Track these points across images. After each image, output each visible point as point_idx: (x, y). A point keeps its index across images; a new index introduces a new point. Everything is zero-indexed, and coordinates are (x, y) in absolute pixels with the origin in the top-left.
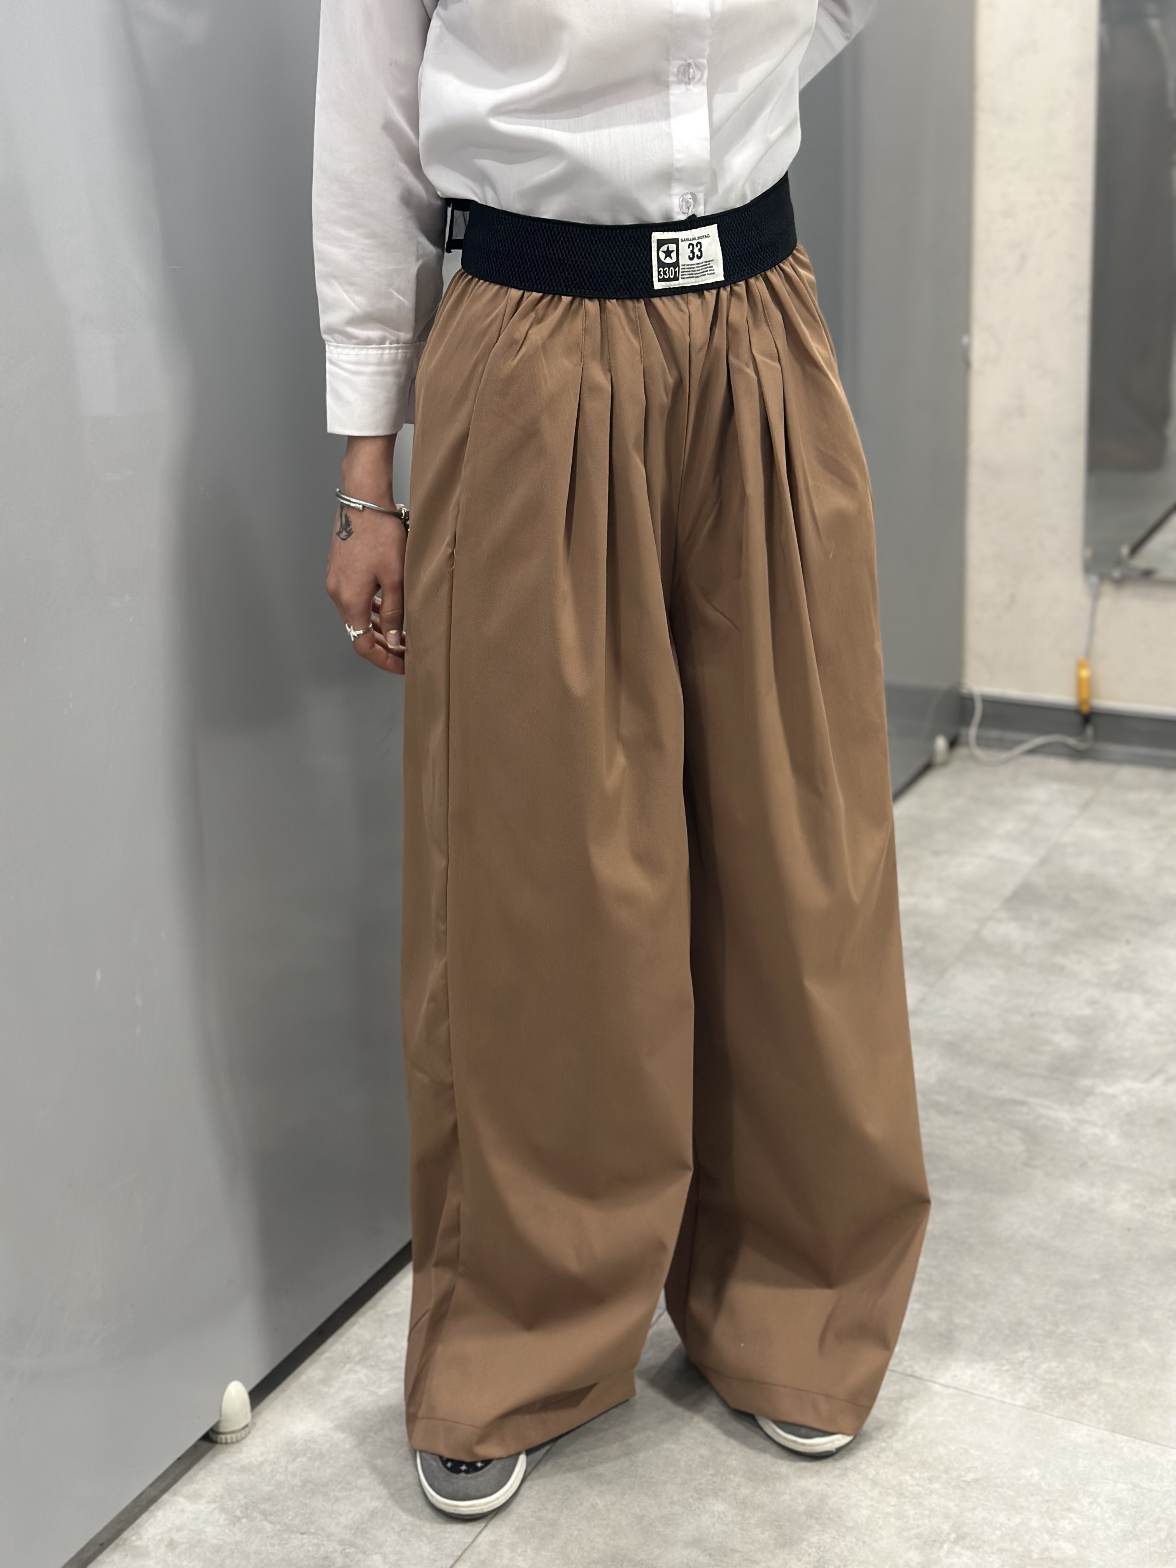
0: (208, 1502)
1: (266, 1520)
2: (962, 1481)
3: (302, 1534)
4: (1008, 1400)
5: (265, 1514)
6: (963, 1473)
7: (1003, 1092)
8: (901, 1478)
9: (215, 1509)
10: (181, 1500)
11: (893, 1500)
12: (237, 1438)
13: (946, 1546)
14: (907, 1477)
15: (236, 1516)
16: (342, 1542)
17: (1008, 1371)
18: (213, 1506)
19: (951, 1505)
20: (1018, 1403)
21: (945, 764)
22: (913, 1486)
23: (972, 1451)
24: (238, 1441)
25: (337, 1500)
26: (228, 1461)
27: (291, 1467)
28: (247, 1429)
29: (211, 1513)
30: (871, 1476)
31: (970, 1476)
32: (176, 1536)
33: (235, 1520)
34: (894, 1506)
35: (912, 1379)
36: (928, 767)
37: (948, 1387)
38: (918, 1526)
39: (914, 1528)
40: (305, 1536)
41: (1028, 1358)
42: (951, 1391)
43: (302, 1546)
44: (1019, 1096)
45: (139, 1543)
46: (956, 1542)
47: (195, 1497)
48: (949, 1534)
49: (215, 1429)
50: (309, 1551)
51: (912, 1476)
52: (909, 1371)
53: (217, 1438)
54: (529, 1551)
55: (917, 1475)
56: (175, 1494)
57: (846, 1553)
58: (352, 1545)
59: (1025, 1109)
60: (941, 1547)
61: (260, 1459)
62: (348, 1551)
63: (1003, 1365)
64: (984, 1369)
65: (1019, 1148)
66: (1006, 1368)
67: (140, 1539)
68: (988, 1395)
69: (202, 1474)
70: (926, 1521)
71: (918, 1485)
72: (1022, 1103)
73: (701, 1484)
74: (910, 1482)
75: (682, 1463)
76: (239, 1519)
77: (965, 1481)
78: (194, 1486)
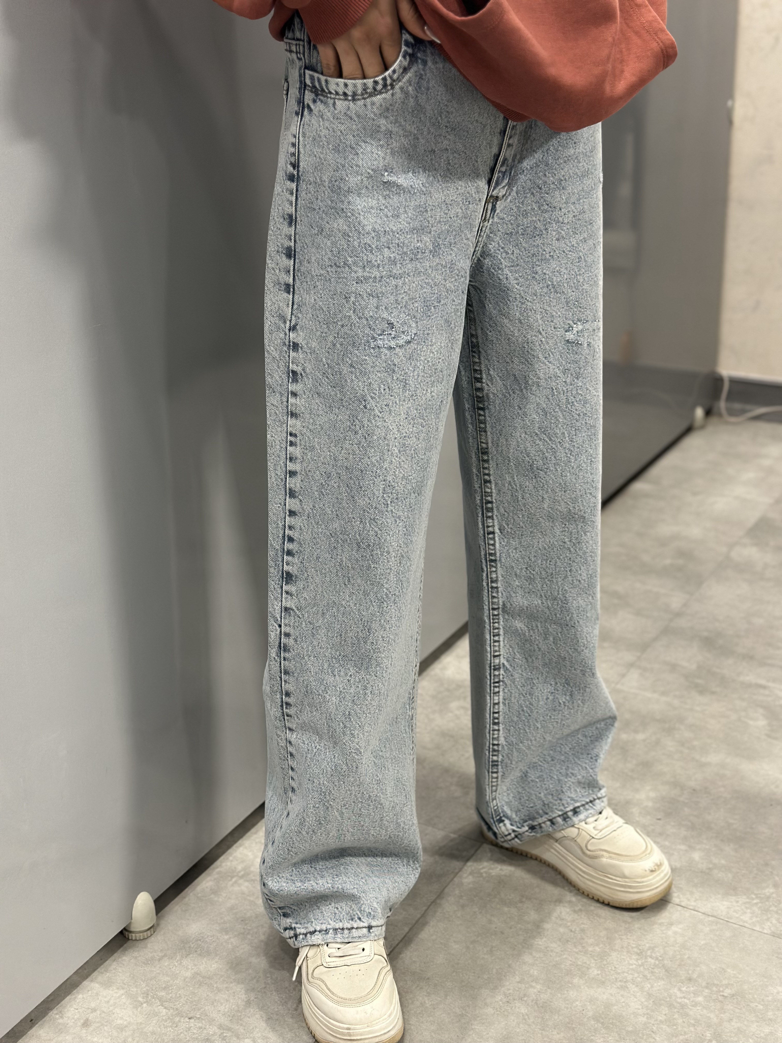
0: (118, 988)
1: (162, 1005)
2: (721, 996)
3: (190, 1019)
4: (757, 928)
5: (162, 1001)
6: (721, 989)
7: (750, 678)
9: (123, 994)
10: (97, 985)
12: (144, 936)
15: (138, 1001)
16: (220, 1027)
17: (756, 904)
18: (122, 992)
19: (712, 1016)
20: (765, 931)
21: (702, 427)
23: (729, 970)
24: (144, 939)
25: (219, 990)
29: (119, 997)
31: (727, 992)
32: (91, 1016)
33: (137, 1005)
36: (689, 430)
37: (709, 915)
38: (685, 1033)
40: (192, 1020)
41: (773, 893)
42: (711, 919)
43: (189, 1029)
44: (762, 682)
45: (60, 1021)
47: (108, 984)
49: (128, 928)
50: (194, 1034)
53: (128, 936)
58: (229, 1029)
59: (767, 692)
62: (225, 1035)
63: (753, 899)
64: (737, 902)
65: (762, 722)
66: (755, 901)
67: (62, 1017)
68: (741, 923)
69: (114, 965)
72: (764, 687)
73: (509, 989)
75: (494, 971)
76: (141, 1004)
77: (723, 996)
78: (108, 975)
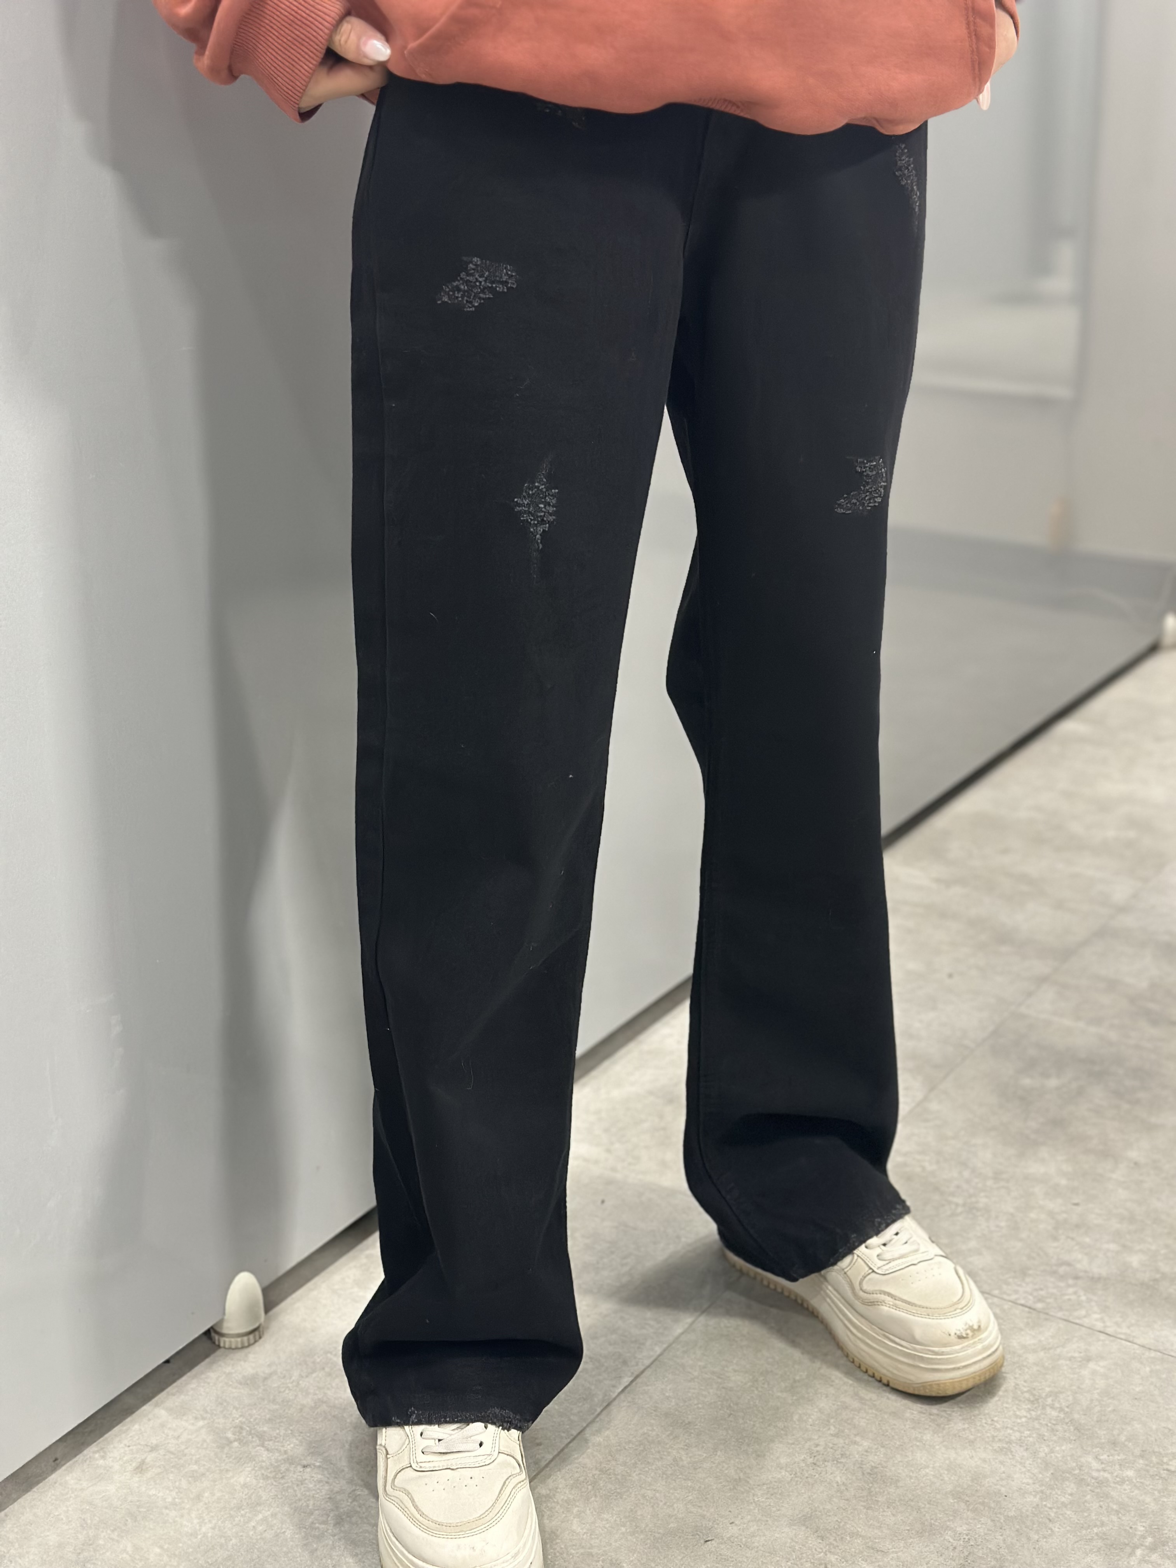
0: (196, 1418)
1: (263, 1446)
3: (305, 1467)
5: (263, 1439)
8: (1083, 1460)
9: (202, 1427)
10: (164, 1413)
11: (1071, 1487)
12: (242, 1342)
13: (1139, 1552)
14: (1090, 1459)
15: (227, 1439)
18: (201, 1423)
22: (1098, 1471)
24: (243, 1347)
26: (228, 1369)
27: (303, 1384)
28: (257, 1333)
29: (196, 1431)
30: (1042, 1455)
33: (224, 1443)
34: (1071, 1495)
35: (1102, 1337)
36: (1154, 649)
38: (1103, 1524)
39: (1095, 1526)
40: (308, 1470)
43: (302, 1482)
45: (102, 1462)
46: (1153, 1549)
47: (180, 1412)
48: (1143, 1537)
49: (218, 1329)
50: (309, 1490)
51: (1096, 1458)
52: (1099, 1325)
53: (219, 1341)
54: (588, 1512)
55: (1104, 1457)
56: (157, 1405)
57: (1003, 1551)
60: (1132, 1554)
61: (267, 1371)
67: (103, 1458)
69: (194, 1384)
70: (1114, 1518)
71: (1105, 1471)
74: (1095, 1465)
75: (796, 1417)
76: (230, 1442)
78: (182, 1397)
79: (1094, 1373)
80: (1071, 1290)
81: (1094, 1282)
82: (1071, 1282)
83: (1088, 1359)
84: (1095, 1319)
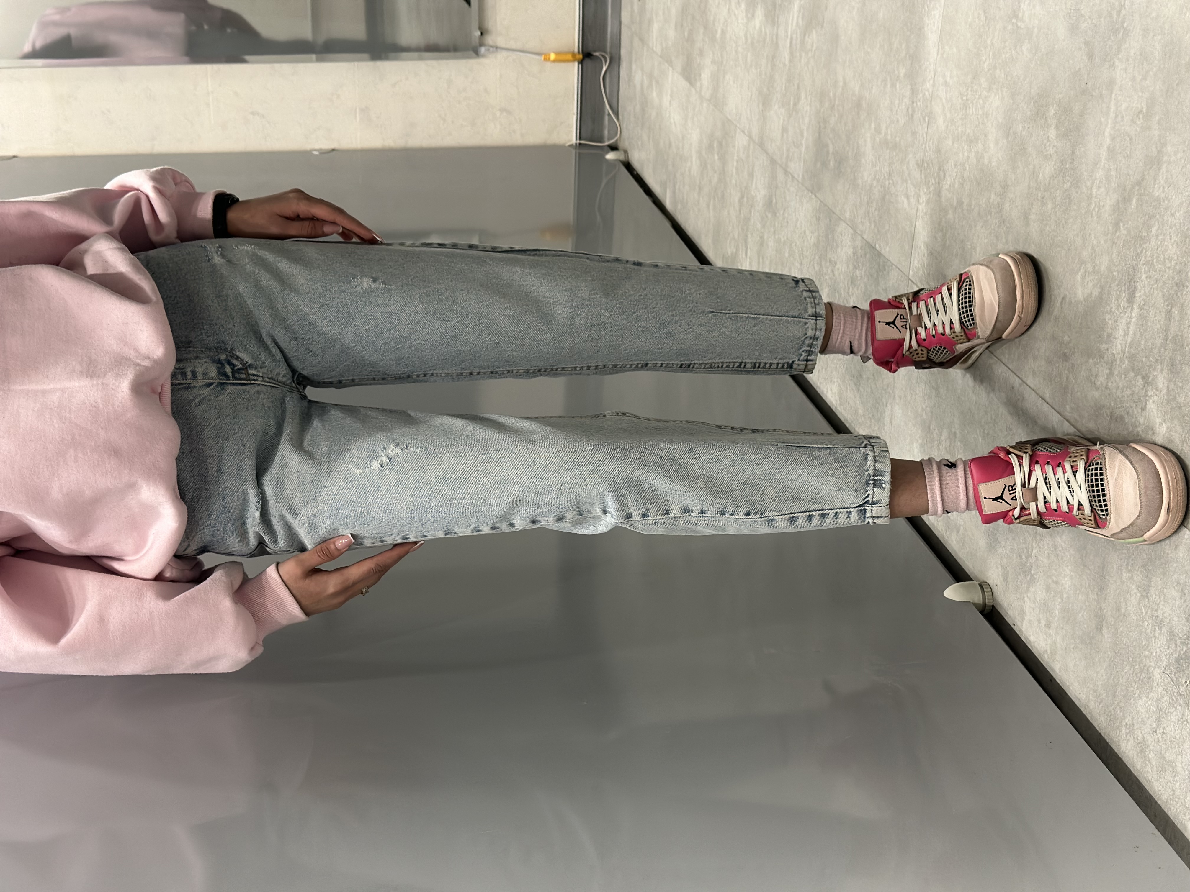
2: (985, 23)
6: (981, 24)
7: (786, 54)
8: (986, 70)
9: (1028, 597)
10: (1024, 626)
11: (998, 72)
13: (1019, 24)
19: (998, 27)
23: (970, 20)
24: (991, 591)
28: (983, 582)
29: (1030, 599)
31: (983, 17)
32: (1043, 623)
34: (1001, 71)
35: (936, 78)
36: (627, 164)
37: (938, 49)
39: (1011, 52)
42: (940, 47)
44: (788, 43)
45: (1049, 651)
46: (1017, 17)
47: (1022, 615)
48: (1013, 24)
49: (981, 611)
51: (984, 63)
52: (931, 82)
53: (989, 606)
55: (984, 58)
56: (1020, 631)
57: (1026, 100)
59: (794, 36)
60: (1020, 27)
61: (1000, 569)
63: (925, 11)
65: (814, 35)
66: (926, 8)
67: (1046, 651)
68: (941, 17)
69: (1010, 612)
70: (1007, 43)
71: (989, 56)
72: (791, 39)
79: (951, 77)
80: (918, 104)
81: (914, 92)
82: (915, 104)
83: (946, 82)
84: (928, 85)
